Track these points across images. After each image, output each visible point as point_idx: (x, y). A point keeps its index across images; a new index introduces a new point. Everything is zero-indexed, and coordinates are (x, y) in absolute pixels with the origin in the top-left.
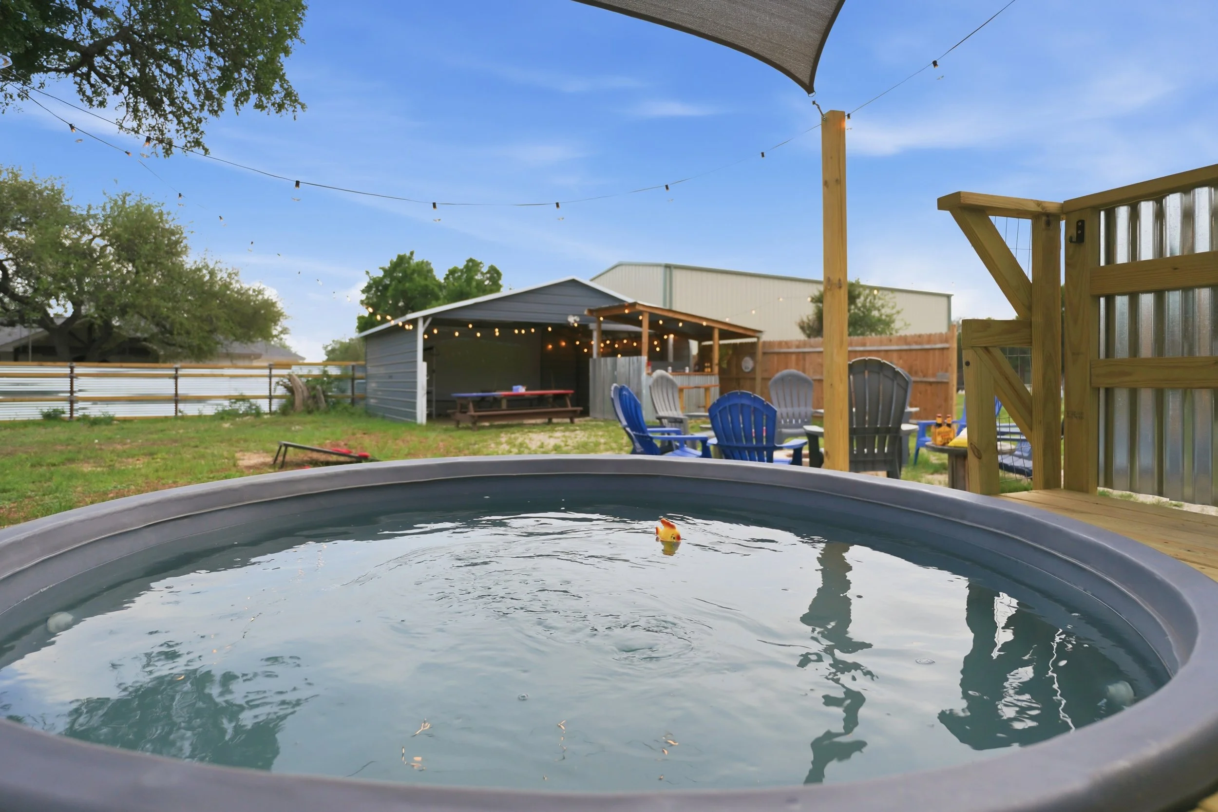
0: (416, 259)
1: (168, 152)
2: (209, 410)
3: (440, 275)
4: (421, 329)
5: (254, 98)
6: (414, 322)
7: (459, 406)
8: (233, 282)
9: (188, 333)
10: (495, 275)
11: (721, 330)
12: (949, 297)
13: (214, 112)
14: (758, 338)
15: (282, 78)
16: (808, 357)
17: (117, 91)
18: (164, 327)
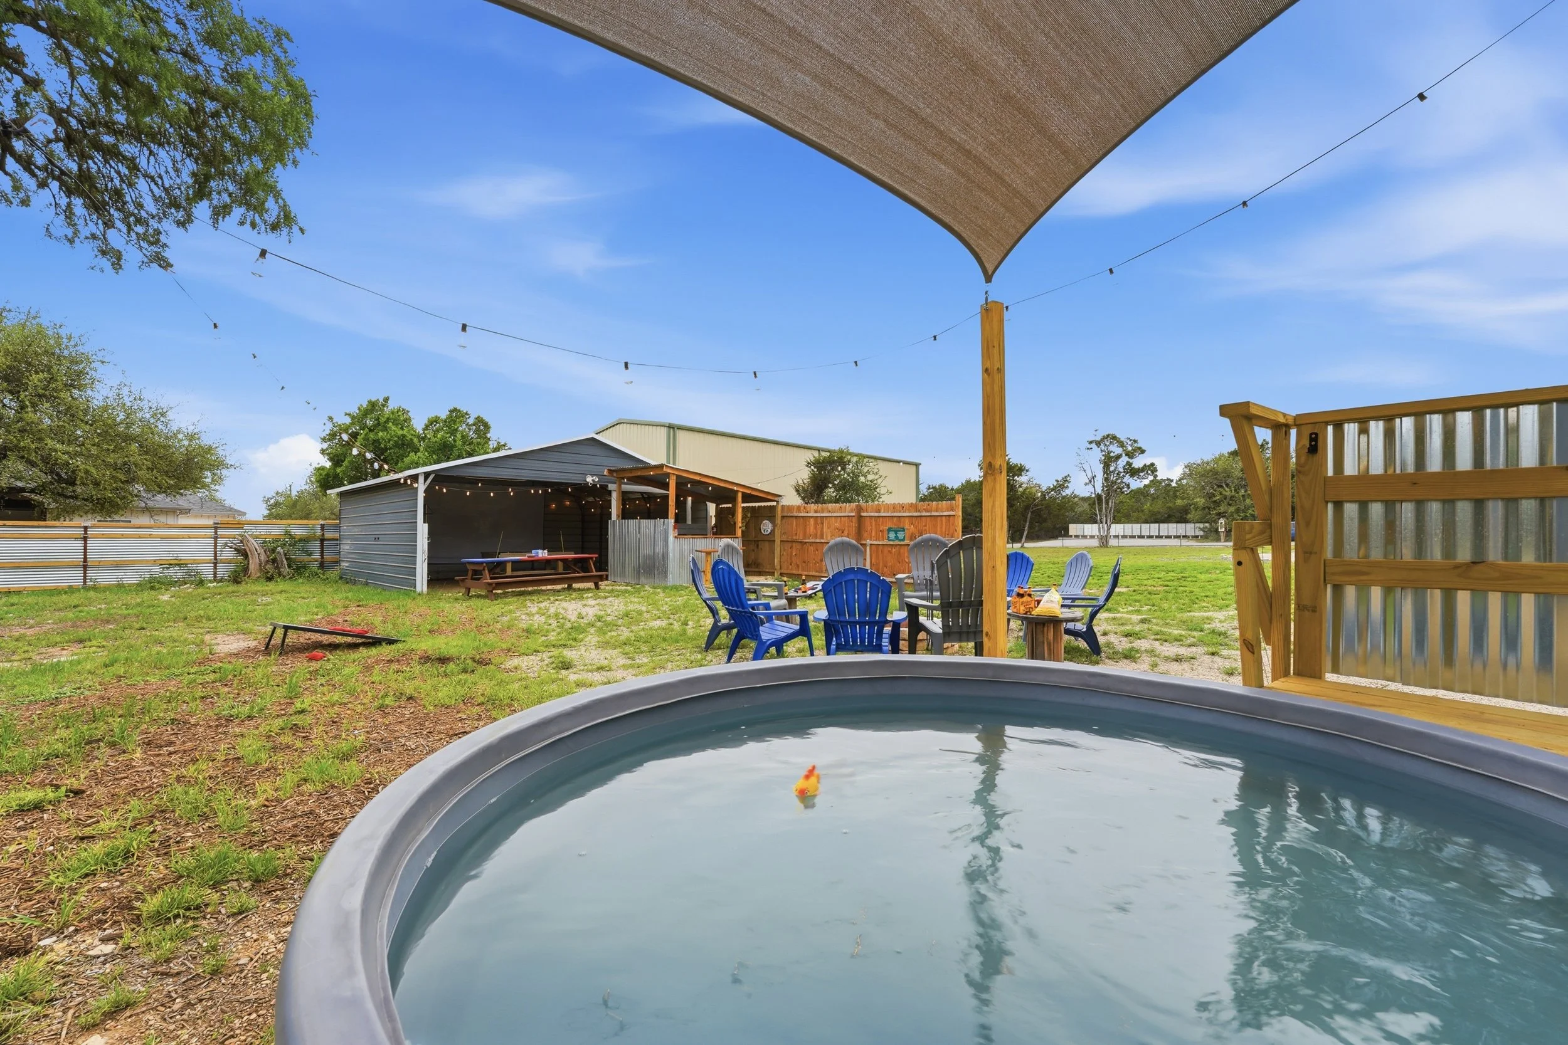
0: (392, 405)
1: (117, 265)
2: (131, 578)
3: (418, 424)
4: (421, 487)
5: (238, 212)
6: (415, 478)
7: (470, 573)
8: (159, 424)
9: (97, 484)
10: (482, 427)
11: (744, 494)
12: (917, 465)
13: (181, 224)
14: (777, 502)
15: (277, 195)
16: (826, 522)
17: (42, 185)
18: (58, 474)
